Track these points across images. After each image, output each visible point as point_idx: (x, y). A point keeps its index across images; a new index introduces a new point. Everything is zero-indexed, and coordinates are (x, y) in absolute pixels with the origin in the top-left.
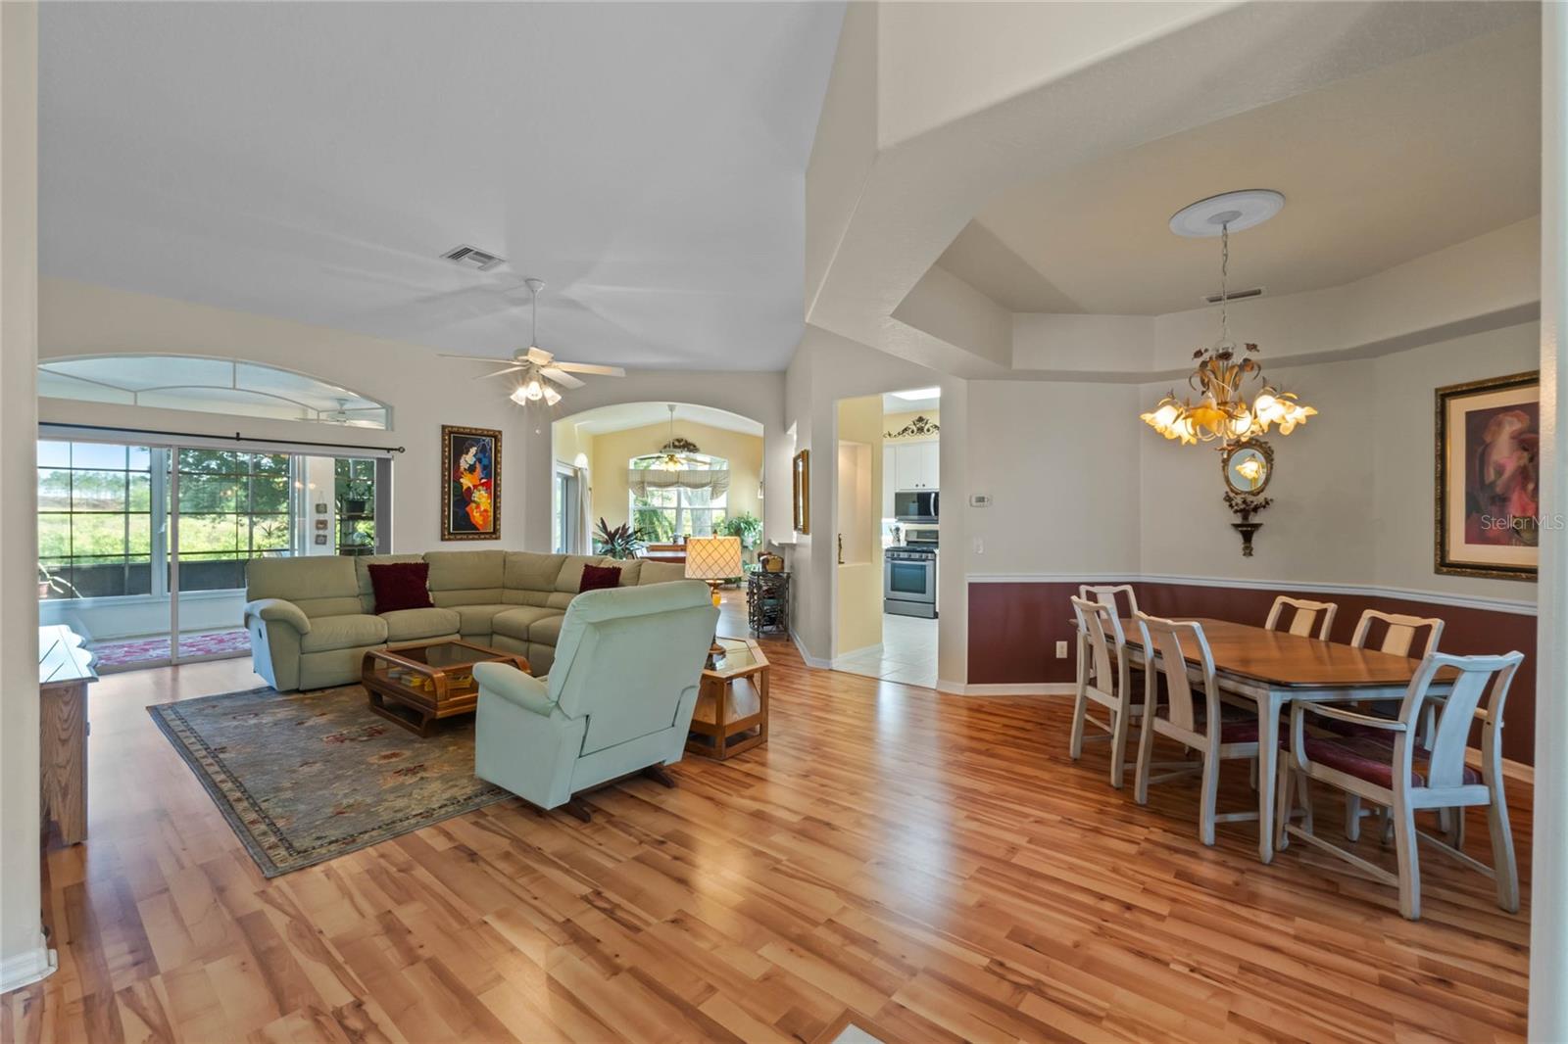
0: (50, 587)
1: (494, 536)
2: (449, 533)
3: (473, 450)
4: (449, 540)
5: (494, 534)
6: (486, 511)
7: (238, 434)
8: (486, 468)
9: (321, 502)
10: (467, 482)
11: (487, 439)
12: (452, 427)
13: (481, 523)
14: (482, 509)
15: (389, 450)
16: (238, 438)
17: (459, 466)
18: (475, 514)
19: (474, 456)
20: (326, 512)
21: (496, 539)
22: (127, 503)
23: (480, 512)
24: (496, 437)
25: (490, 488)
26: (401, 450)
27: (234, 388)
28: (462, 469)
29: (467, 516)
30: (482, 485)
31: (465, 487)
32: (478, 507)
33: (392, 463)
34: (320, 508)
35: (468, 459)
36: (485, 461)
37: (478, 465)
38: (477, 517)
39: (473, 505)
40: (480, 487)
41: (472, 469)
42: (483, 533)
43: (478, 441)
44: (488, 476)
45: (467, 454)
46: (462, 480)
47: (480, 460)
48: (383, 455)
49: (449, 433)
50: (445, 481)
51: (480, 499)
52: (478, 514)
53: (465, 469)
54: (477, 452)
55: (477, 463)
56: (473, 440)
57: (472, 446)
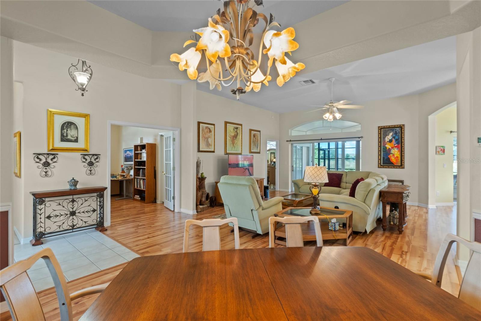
1: (401, 167)
2: (381, 165)
3: (391, 134)
4: (381, 168)
6: (397, 157)
8: (396, 140)
10: (388, 146)
11: (397, 129)
12: (382, 126)
13: (395, 162)
14: (395, 156)
15: (359, 138)
16: (321, 140)
17: (385, 141)
18: (392, 158)
19: (392, 136)
21: (402, 168)
23: (395, 158)
24: (401, 127)
25: (399, 148)
26: (362, 137)
27: (323, 127)
28: (386, 141)
29: (389, 159)
30: (396, 147)
31: (387, 148)
32: (394, 155)
33: (361, 142)
35: (390, 137)
36: (397, 137)
37: (393, 140)
38: (393, 159)
39: (391, 155)
40: (395, 148)
41: (390, 141)
42: (396, 166)
43: (393, 130)
44: (398, 143)
45: (388, 135)
46: (386, 146)
47: (394, 137)
49: (381, 129)
50: (380, 146)
51: (394, 152)
52: (394, 158)
53: (387, 141)
54: (393, 134)
55: (393, 138)
56: (391, 130)
57: (390, 133)
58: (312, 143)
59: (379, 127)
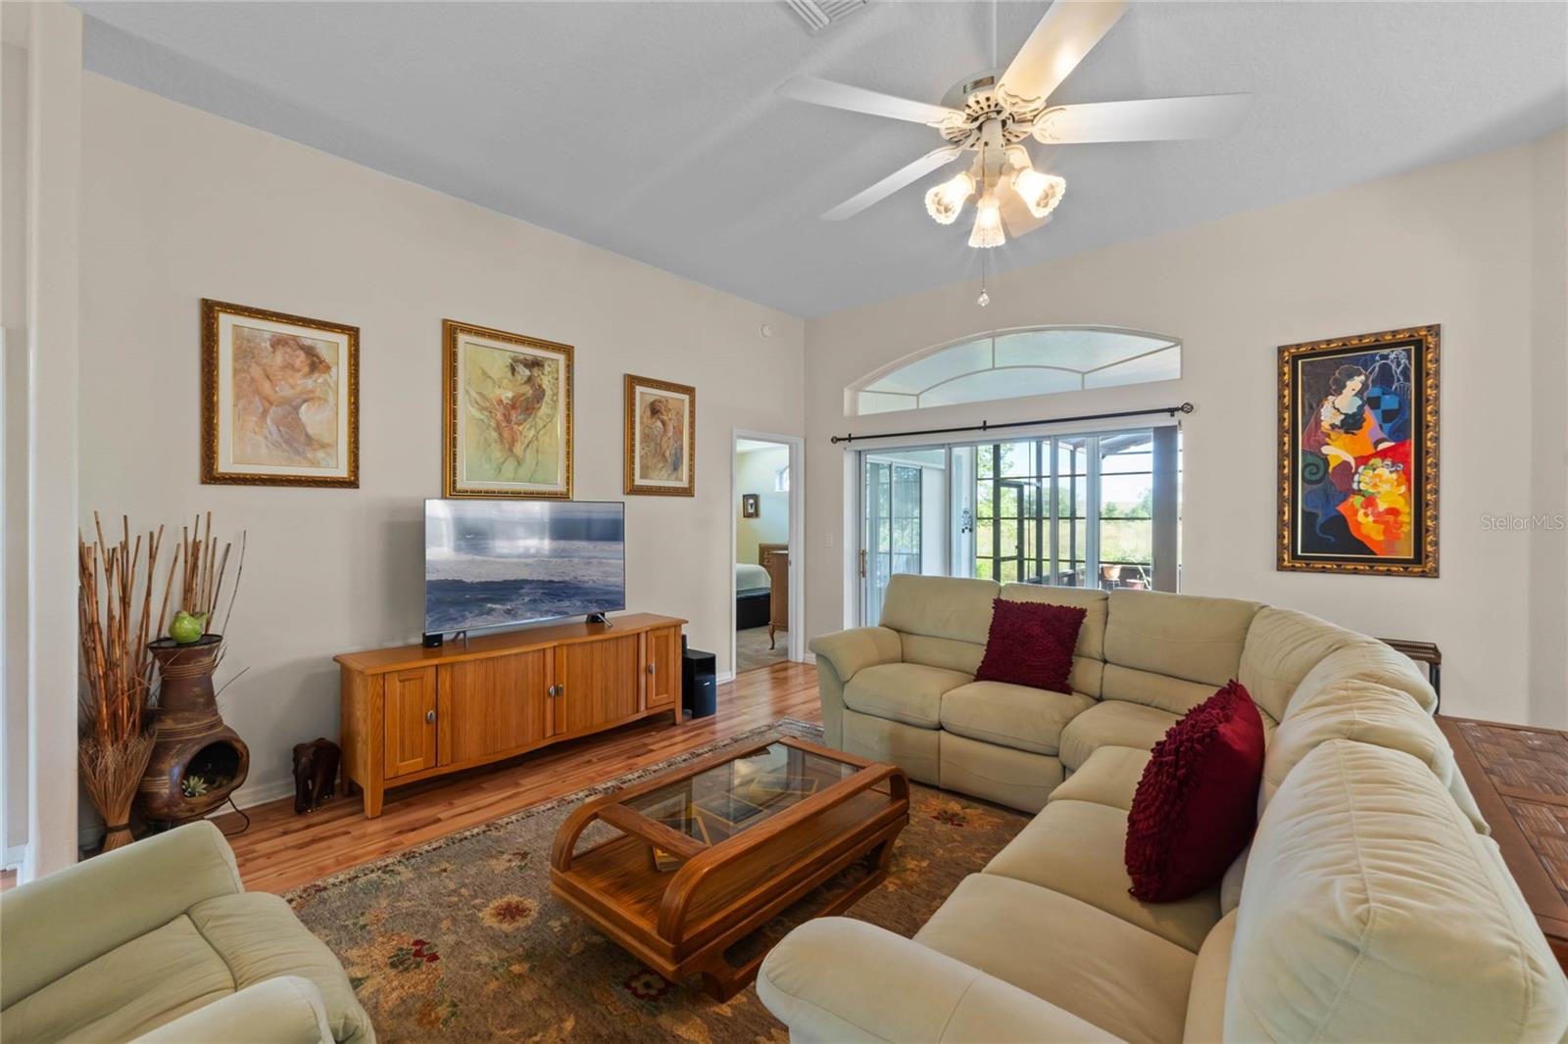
1: (1418, 569)
2: (1294, 556)
3: (1355, 384)
4: (1293, 569)
5: (1418, 564)
6: (1393, 512)
8: (1387, 416)
10: (1337, 452)
11: (1393, 354)
12: (1298, 346)
13: (1381, 538)
14: (1382, 506)
15: (1172, 411)
17: (1318, 422)
18: (1360, 517)
19: (1359, 394)
21: (1423, 575)
23: (1378, 515)
24: (1419, 344)
25: (1406, 463)
26: (1187, 408)
27: (994, 368)
28: (1325, 425)
29: (1340, 524)
30: (1383, 455)
31: (1333, 464)
32: (1370, 501)
33: (1180, 438)
35: (1347, 400)
36: (1390, 402)
37: (1369, 413)
38: (1366, 524)
39: (1357, 500)
40: (1376, 461)
41: (1351, 424)
42: (1385, 561)
43: (1366, 364)
44: (1398, 434)
45: (1339, 393)
46: (1325, 450)
47: (1373, 402)
48: (1165, 421)
49: (1295, 358)
50: (1288, 454)
51: (1375, 485)
52: (1371, 519)
53: (1333, 427)
54: (1365, 386)
55: (1367, 408)
56: (1355, 361)
57: (1350, 376)
58: (942, 446)
59: (1281, 350)
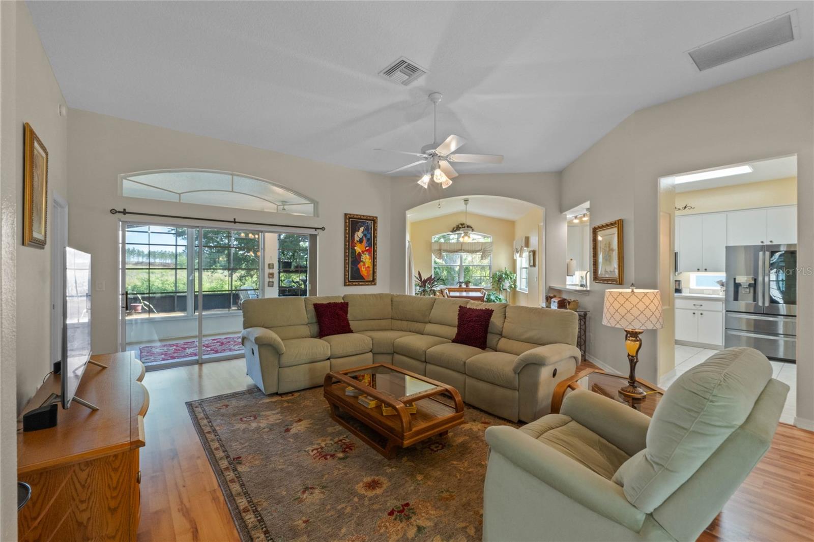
0: (142, 307)
1: (373, 283)
2: (349, 281)
3: (362, 229)
4: (349, 285)
5: (373, 282)
6: (368, 267)
7: (235, 219)
8: (368, 240)
9: (271, 263)
10: (358, 249)
12: (350, 214)
13: (366, 274)
14: (367, 266)
15: (316, 229)
16: (235, 222)
17: (354, 239)
18: (362, 269)
19: (363, 232)
20: (273, 268)
21: (374, 285)
22: (176, 264)
23: (366, 268)
24: (374, 221)
25: (371, 253)
26: (323, 229)
27: (232, 191)
28: (356, 241)
29: (358, 270)
30: (367, 251)
31: (357, 252)
32: (364, 265)
34: (271, 266)
35: (359, 234)
37: (364, 239)
38: (364, 271)
39: (362, 264)
40: (366, 252)
41: (361, 241)
42: (367, 281)
43: (364, 223)
44: (370, 245)
45: (358, 231)
46: (355, 248)
47: (365, 235)
48: (313, 232)
49: (349, 218)
50: (346, 248)
51: (365, 260)
52: (364, 269)
53: (357, 241)
54: (364, 230)
55: (364, 237)
56: (362, 222)
57: (361, 226)
59: (346, 215)
